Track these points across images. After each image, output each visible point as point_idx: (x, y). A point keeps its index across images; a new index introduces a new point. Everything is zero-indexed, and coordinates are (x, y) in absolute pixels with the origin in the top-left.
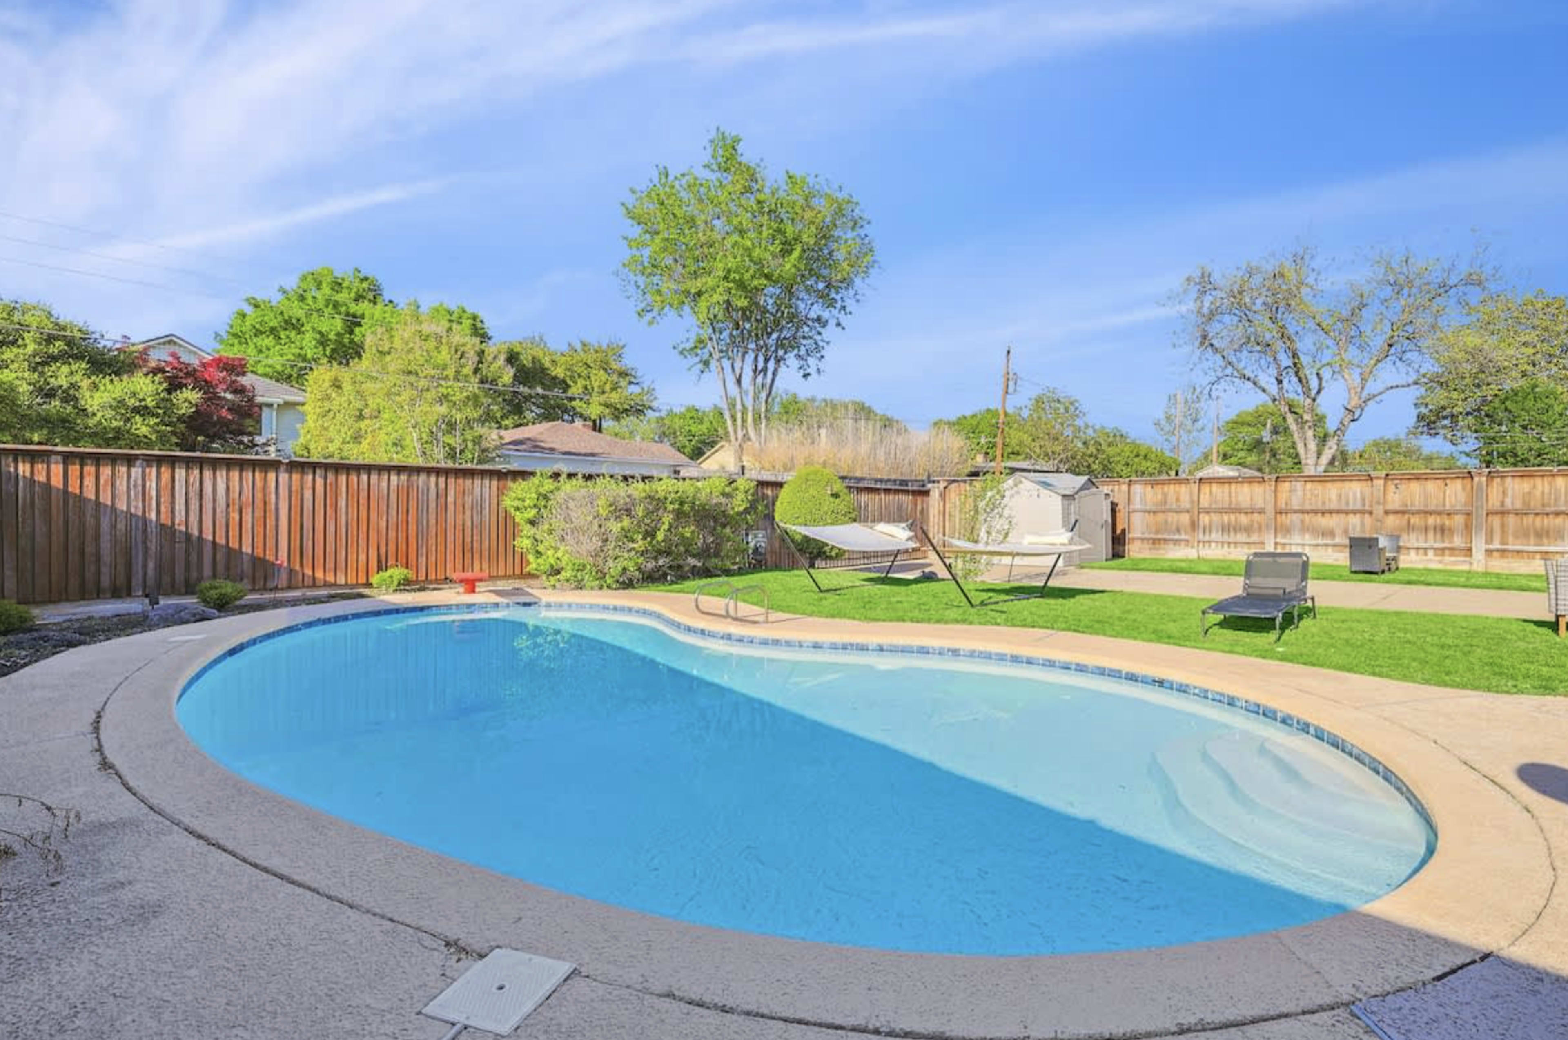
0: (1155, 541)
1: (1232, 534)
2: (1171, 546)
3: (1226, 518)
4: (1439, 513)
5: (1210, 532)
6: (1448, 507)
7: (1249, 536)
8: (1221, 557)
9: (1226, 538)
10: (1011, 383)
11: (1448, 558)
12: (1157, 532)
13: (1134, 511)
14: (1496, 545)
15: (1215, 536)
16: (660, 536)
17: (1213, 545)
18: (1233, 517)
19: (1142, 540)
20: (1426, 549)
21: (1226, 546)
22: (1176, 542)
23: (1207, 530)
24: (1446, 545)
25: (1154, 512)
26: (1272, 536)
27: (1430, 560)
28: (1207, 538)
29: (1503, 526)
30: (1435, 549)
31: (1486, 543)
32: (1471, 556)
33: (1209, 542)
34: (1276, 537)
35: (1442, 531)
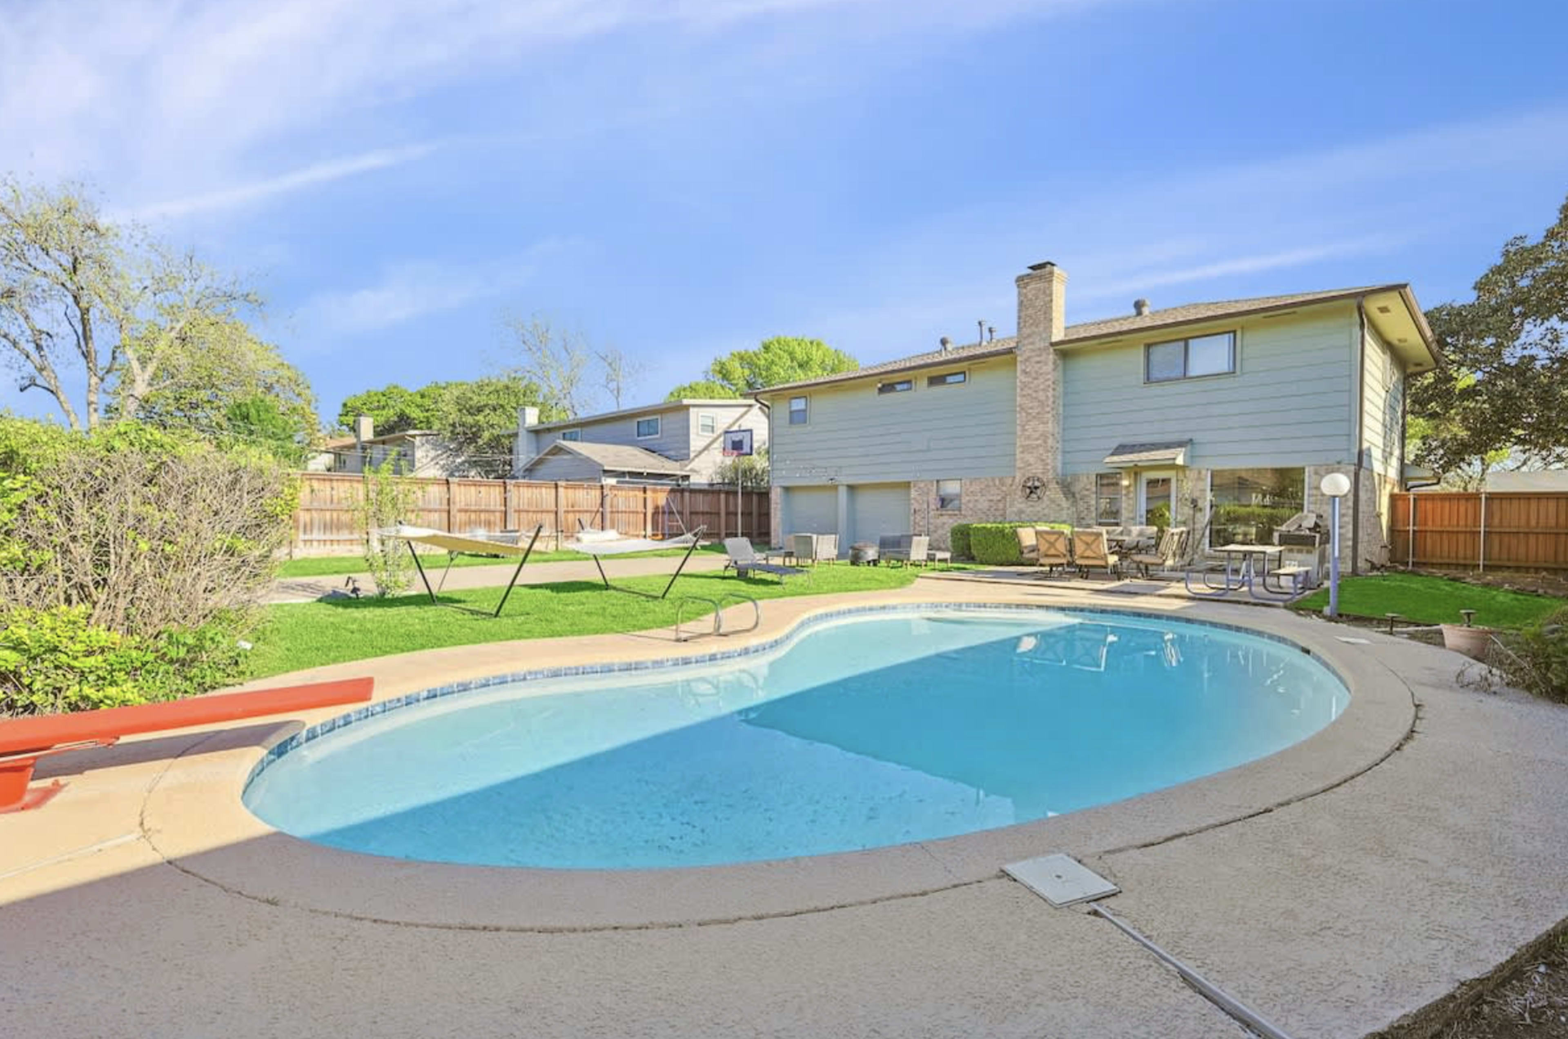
1: (334, 531)
3: (328, 515)
5: (311, 531)
7: (351, 533)
8: (325, 556)
9: (328, 536)
15: (316, 535)
17: (315, 544)
18: (335, 515)
21: (328, 543)
28: (307, 537)
33: (311, 541)
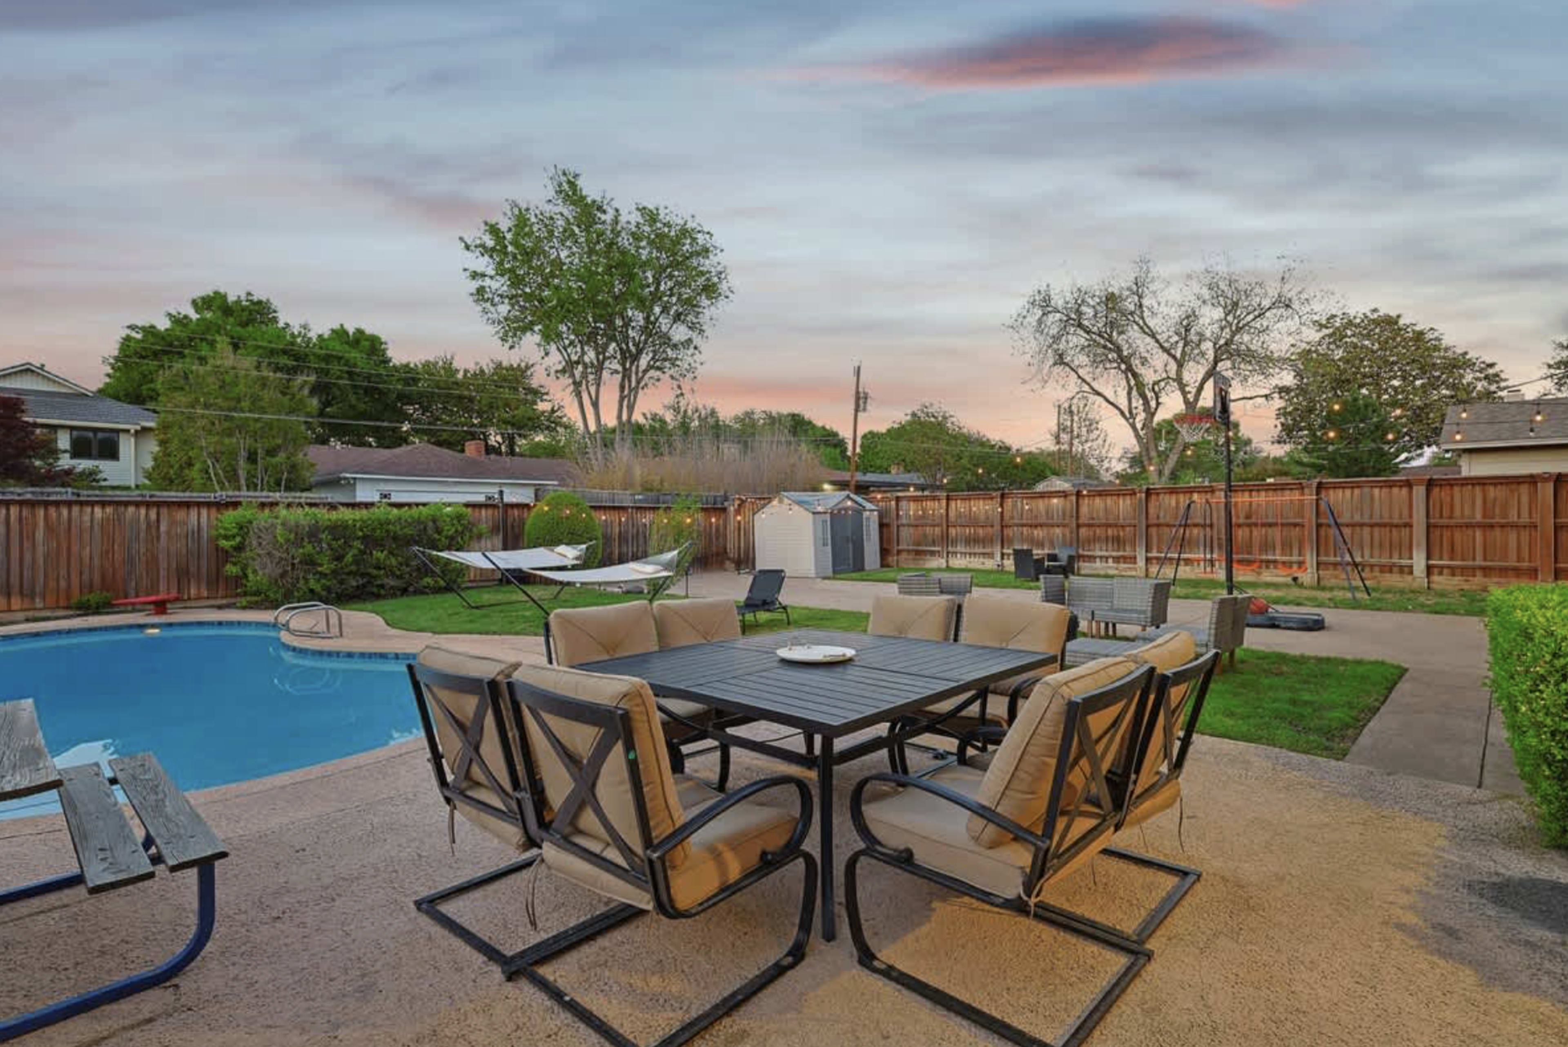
0: (918, 553)
2: (928, 557)
4: (1116, 526)
5: (956, 543)
6: (1121, 521)
10: (861, 402)
11: (1122, 566)
12: (919, 545)
13: (903, 525)
14: (1154, 554)
16: (349, 558)
19: (908, 551)
20: (1107, 558)
22: (932, 553)
23: (954, 542)
24: (1121, 553)
25: (917, 526)
26: (999, 547)
27: (1110, 568)
29: (1159, 536)
30: (1113, 558)
31: (1147, 551)
32: (1135, 563)
34: (1002, 547)
35: (1118, 542)
